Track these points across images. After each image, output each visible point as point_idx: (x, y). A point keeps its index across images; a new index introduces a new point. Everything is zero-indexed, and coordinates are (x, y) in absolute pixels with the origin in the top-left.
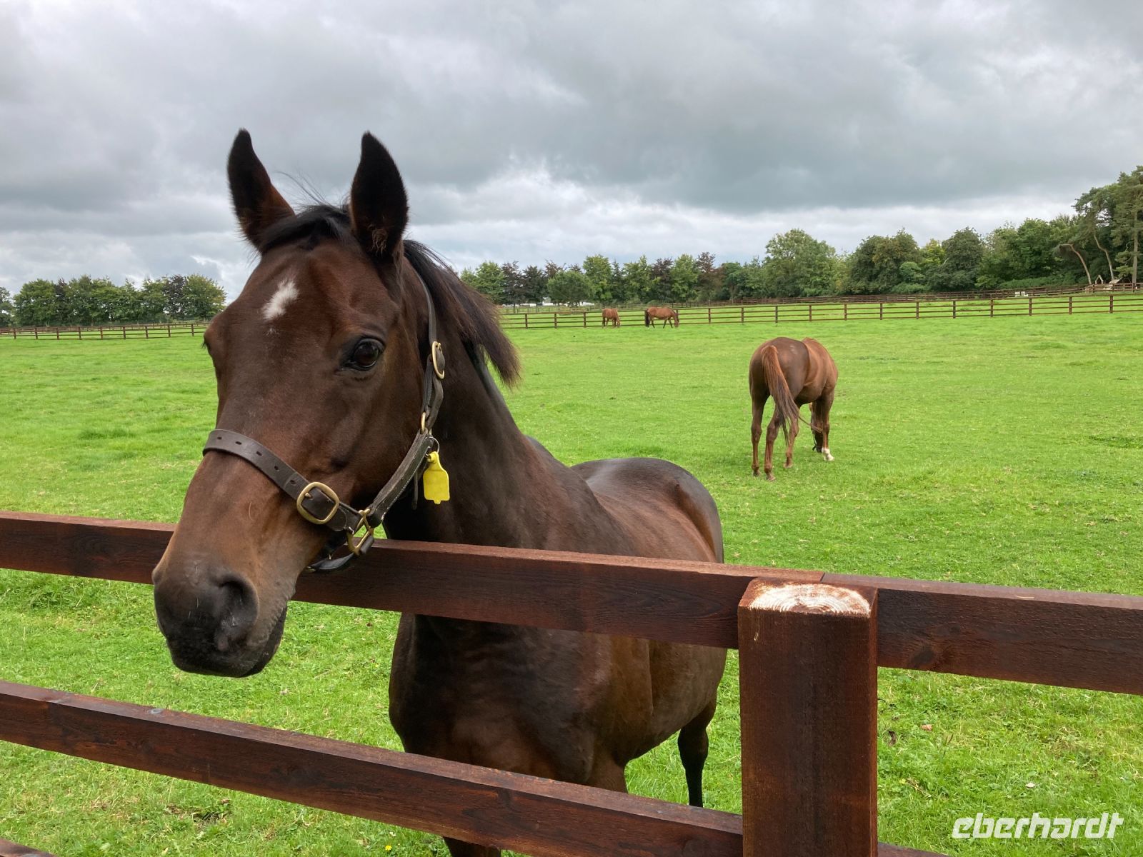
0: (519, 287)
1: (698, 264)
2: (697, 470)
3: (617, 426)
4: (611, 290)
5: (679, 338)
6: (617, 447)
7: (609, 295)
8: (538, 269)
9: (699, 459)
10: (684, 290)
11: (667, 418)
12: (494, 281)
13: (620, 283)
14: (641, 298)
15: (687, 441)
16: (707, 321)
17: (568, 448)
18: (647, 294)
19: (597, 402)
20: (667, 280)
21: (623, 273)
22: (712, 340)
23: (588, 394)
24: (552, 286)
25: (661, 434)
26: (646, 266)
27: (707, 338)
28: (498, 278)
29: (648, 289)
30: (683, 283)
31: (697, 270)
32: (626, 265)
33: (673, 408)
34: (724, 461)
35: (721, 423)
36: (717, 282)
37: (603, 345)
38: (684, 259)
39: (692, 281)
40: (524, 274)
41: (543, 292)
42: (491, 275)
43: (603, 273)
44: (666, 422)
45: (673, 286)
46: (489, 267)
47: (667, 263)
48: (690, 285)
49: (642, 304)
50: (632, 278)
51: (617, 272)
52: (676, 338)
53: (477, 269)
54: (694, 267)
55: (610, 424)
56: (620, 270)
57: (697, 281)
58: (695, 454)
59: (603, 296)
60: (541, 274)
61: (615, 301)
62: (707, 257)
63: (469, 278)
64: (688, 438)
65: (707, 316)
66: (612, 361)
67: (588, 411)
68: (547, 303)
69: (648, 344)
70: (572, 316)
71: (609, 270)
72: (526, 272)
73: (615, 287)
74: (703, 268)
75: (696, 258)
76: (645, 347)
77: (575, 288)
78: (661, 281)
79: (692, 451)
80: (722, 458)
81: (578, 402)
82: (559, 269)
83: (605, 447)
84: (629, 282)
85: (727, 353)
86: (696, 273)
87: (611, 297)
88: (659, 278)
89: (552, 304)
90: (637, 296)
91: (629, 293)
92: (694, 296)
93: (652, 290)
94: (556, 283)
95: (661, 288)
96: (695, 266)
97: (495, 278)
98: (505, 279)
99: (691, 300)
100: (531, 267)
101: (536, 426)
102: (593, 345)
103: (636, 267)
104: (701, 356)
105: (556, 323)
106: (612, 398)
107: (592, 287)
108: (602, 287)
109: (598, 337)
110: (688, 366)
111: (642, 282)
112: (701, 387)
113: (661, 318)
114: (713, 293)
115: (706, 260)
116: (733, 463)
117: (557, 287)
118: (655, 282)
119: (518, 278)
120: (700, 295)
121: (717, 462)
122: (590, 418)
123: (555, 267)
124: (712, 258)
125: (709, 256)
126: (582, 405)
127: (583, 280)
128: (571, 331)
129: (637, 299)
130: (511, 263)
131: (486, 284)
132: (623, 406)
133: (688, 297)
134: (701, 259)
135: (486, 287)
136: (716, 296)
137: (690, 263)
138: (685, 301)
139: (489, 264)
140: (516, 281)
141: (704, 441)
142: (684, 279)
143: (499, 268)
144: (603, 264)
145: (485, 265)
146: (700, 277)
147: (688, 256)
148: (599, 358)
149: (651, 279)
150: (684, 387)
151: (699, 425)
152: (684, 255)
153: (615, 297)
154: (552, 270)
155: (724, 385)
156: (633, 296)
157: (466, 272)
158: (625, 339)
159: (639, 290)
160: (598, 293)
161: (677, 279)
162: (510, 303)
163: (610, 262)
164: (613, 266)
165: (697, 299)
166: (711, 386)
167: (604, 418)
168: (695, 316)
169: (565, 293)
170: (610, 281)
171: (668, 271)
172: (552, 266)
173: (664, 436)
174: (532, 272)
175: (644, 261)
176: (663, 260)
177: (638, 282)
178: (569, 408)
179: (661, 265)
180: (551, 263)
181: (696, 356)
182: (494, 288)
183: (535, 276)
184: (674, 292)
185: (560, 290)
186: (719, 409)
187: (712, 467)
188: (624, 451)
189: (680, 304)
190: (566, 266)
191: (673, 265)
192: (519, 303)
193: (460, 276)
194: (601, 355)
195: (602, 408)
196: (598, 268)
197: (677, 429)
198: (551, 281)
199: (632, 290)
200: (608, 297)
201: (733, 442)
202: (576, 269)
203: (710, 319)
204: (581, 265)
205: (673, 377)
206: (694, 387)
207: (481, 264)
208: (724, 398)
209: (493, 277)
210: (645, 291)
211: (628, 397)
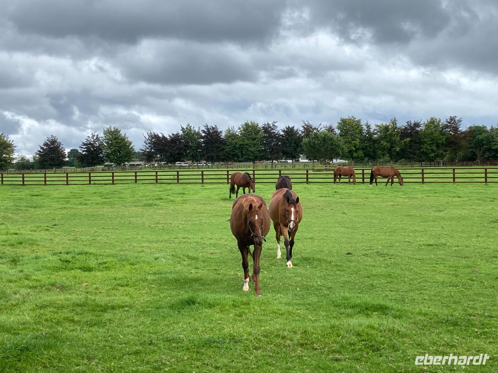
0: (277, 145)
1: (447, 127)
2: (419, 329)
3: (349, 282)
4: (363, 149)
5: (423, 195)
6: (344, 303)
7: (361, 153)
8: (295, 128)
9: (422, 318)
10: (432, 150)
11: (399, 275)
12: (254, 139)
13: (372, 143)
14: (391, 156)
15: (414, 300)
16: (452, 180)
17: (298, 302)
18: (397, 152)
19: (333, 256)
20: (417, 141)
21: (374, 134)
22: (455, 199)
23: (326, 248)
24: (306, 144)
25: (391, 291)
26: (396, 128)
27: (449, 196)
28: (258, 136)
29: (398, 149)
30: (432, 144)
31: (445, 132)
32: (377, 126)
33: (406, 265)
34: (447, 321)
35: (451, 283)
36: (464, 143)
37: (349, 200)
38: (432, 122)
39: (440, 142)
40: (282, 133)
41: (298, 150)
42: (252, 134)
43: (356, 133)
44: (398, 279)
45: (422, 146)
46: (250, 126)
47: (417, 125)
48: (438, 146)
49: (392, 162)
50: (382, 139)
51: (368, 131)
52: (419, 196)
53: (239, 129)
54: (442, 130)
55: (342, 279)
56: (372, 130)
57: (444, 142)
58: (420, 314)
59: (355, 155)
60: (298, 133)
61: (366, 159)
62: (455, 121)
63: (231, 136)
64: (416, 297)
65: (452, 175)
66: (355, 217)
67: (324, 265)
68: (303, 160)
69: (392, 201)
70: (324, 172)
71: (361, 130)
72: (284, 131)
73: (366, 146)
74: (451, 131)
75: (443, 122)
76: (389, 203)
77: (327, 147)
78: (411, 141)
79: (417, 310)
80: (446, 318)
81: (315, 256)
82: (315, 129)
83: (333, 302)
84: (380, 142)
85: (466, 212)
86: (445, 135)
87: (363, 155)
88: (408, 139)
89: (307, 161)
90: (388, 155)
91: (379, 152)
92: (442, 156)
93: (402, 150)
94: (310, 142)
95: (410, 148)
96: (443, 128)
97: (255, 136)
98: (264, 137)
99: (438, 160)
100: (289, 127)
101: (272, 278)
102: (340, 200)
103: (386, 128)
104: (441, 214)
105: (307, 178)
106: (349, 254)
107: (344, 147)
108: (355, 146)
109: (346, 193)
110: (427, 223)
111: (393, 144)
112: (435, 245)
113: (385, 177)
114: (461, 154)
115: (453, 123)
116: (455, 324)
117: (310, 146)
118: (405, 142)
119: (277, 137)
120: (447, 156)
121: (440, 322)
122: (324, 273)
123: (311, 128)
124: (460, 121)
125: (457, 119)
126: (319, 260)
127: (335, 139)
128: (321, 187)
129: (387, 157)
130: (271, 123)
131: (247, 142)
132: (358, 262)
133: (437, 156)
134: (449, 123)
135: (247, 145)
136: (464, 156)
137: (438, 125)
138: (433, 161)
139: (250, 124)
140: (274, 140)
141: (431, 300)
142: (432, 140)
143: (259, 128)
144: (356, 125)
145: (247, 124)
146: (447, 139)
147: (436, 119)
148: (343, 213)
149: (401, 140)
150: (420, 245)
151: (429, 283)
152: (432, 119)
153: (366, 155)
154: (308, 129)
155: (459, 245)
156: (384, 155)
157: (229, 131)
158: (371, 196)
159: (390, 149)
160: (350, 152)
161: (426, 140)
162: (268, 159)
163: (363, 123)
164: (365, 127)
165: (445, 159)
166: (446, 245)
167: (338, 272)
168: (441, 176)
169: (318, 151)
170: (362, 141)
171: (417, 132)
172: (307, 126)
173: (392, 293)
174: (290, 132)
175: (394, 122)
176: (413, 122)
177: (387, 142)
178: (306, 262)
179: (411, 127)
180: (307, 123)
181: (437, 214)
182: (254, 145)
183: (292, 136)
184: (423, 152)
185: (314, 148)
186: (451, 268)
187: (435, 327)
188: (350, 308)
189: (429, 163)
190: (321, 127)
191: (423, 128)
192: (277, 159)
193: (223, 135)
194: (346, 211)
195: (337, 263)
196: (352, 129)
197: (407, 287)
198: (305, 140)
199: (383, 149)
200: (360, 155)
201: (459, 303)
202: (331, 130)
203: (454, 178)
204: (335, 125)
205: (411, 234)
206: (429, 245)
207: (244, 124)
208: (457, 257)
209: (254, 136)
210: (395, 151)
211: (364, 252)
